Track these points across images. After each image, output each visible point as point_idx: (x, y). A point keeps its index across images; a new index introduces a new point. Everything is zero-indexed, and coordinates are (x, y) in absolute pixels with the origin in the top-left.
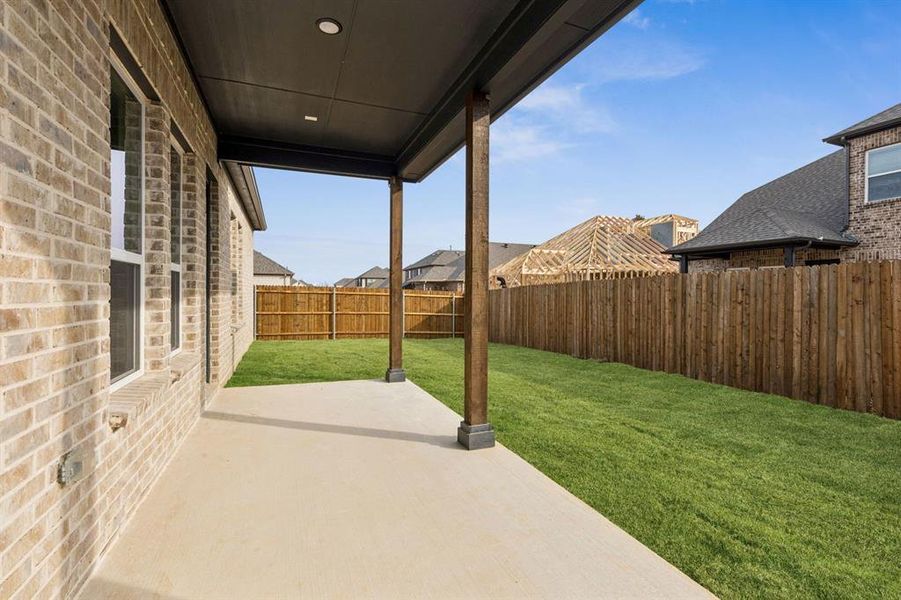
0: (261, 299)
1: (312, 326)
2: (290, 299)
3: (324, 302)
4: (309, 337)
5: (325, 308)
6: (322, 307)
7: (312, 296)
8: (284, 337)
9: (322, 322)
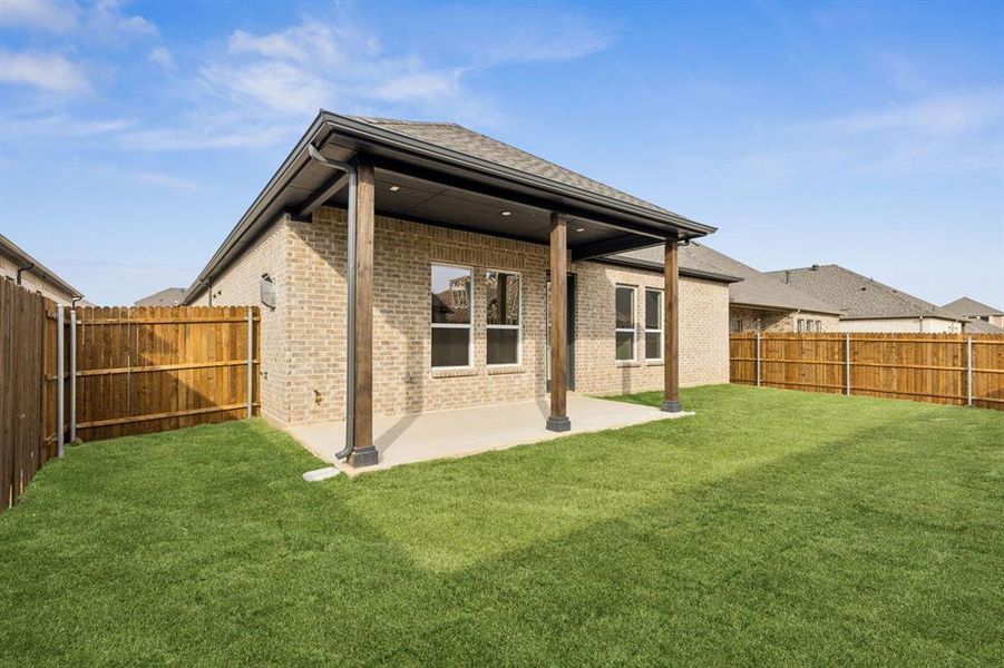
0: (764, 346)
1: (820, 378)
2: (795, 346)
3: (836, 350)
4: (817, 388)
5: (836, 357)
6: (833, 356)
7: (821, 344)
8: (789, 386)
9: (833, 374)
